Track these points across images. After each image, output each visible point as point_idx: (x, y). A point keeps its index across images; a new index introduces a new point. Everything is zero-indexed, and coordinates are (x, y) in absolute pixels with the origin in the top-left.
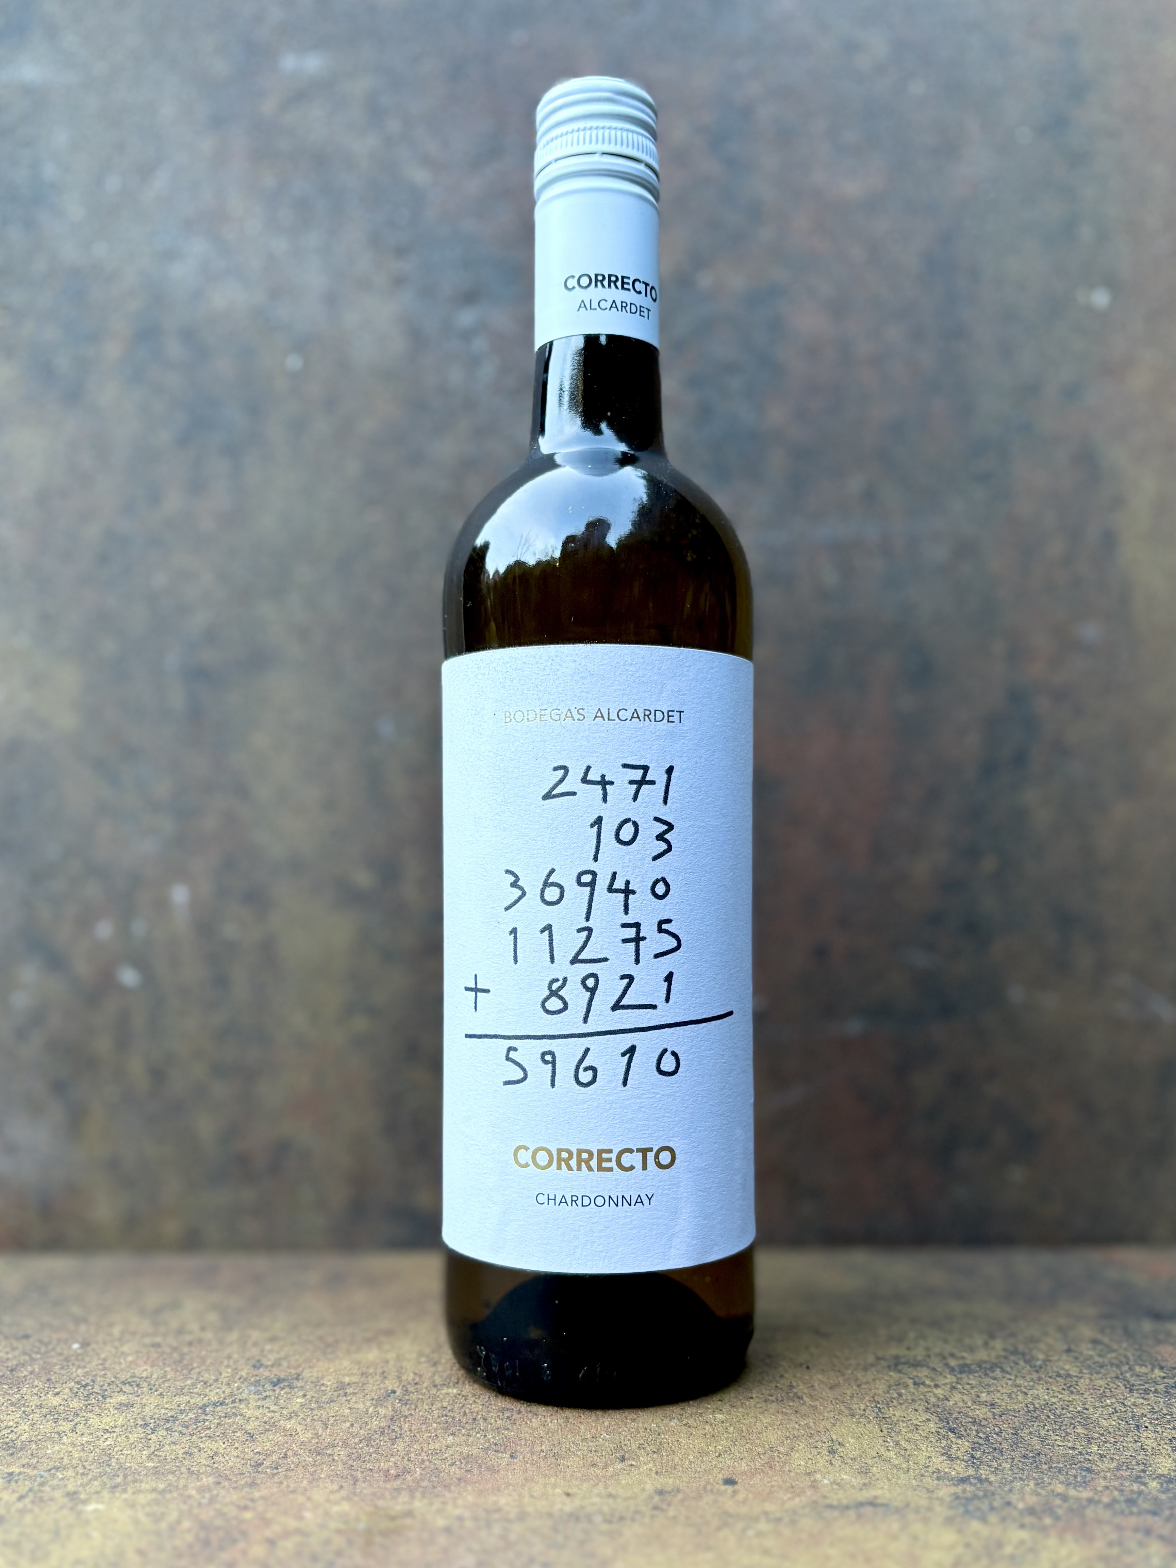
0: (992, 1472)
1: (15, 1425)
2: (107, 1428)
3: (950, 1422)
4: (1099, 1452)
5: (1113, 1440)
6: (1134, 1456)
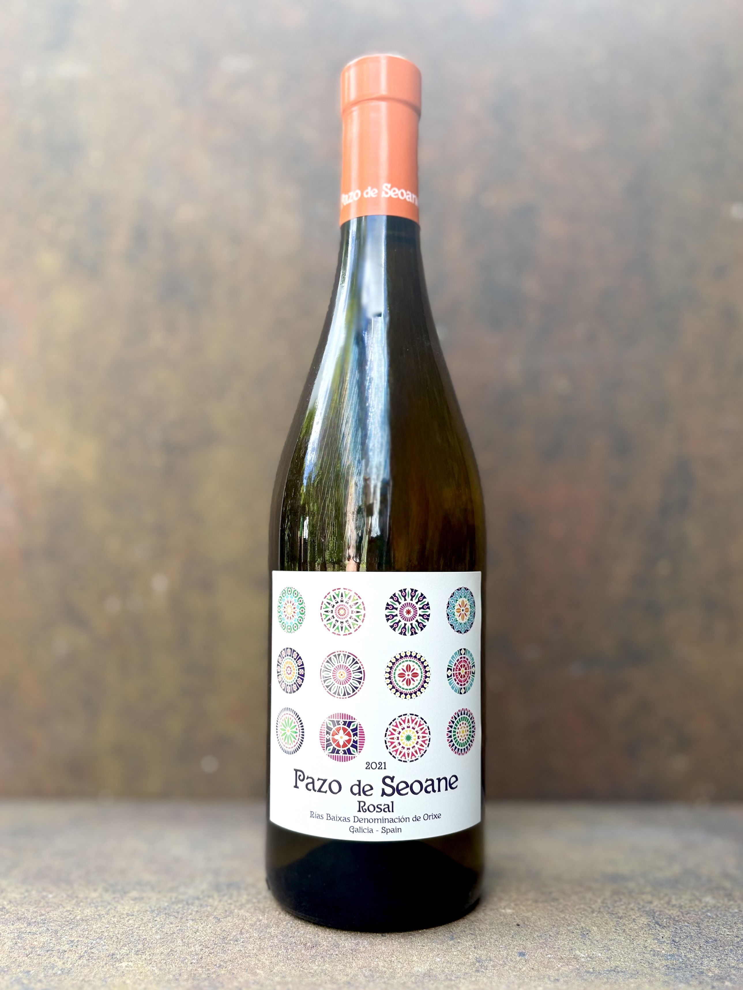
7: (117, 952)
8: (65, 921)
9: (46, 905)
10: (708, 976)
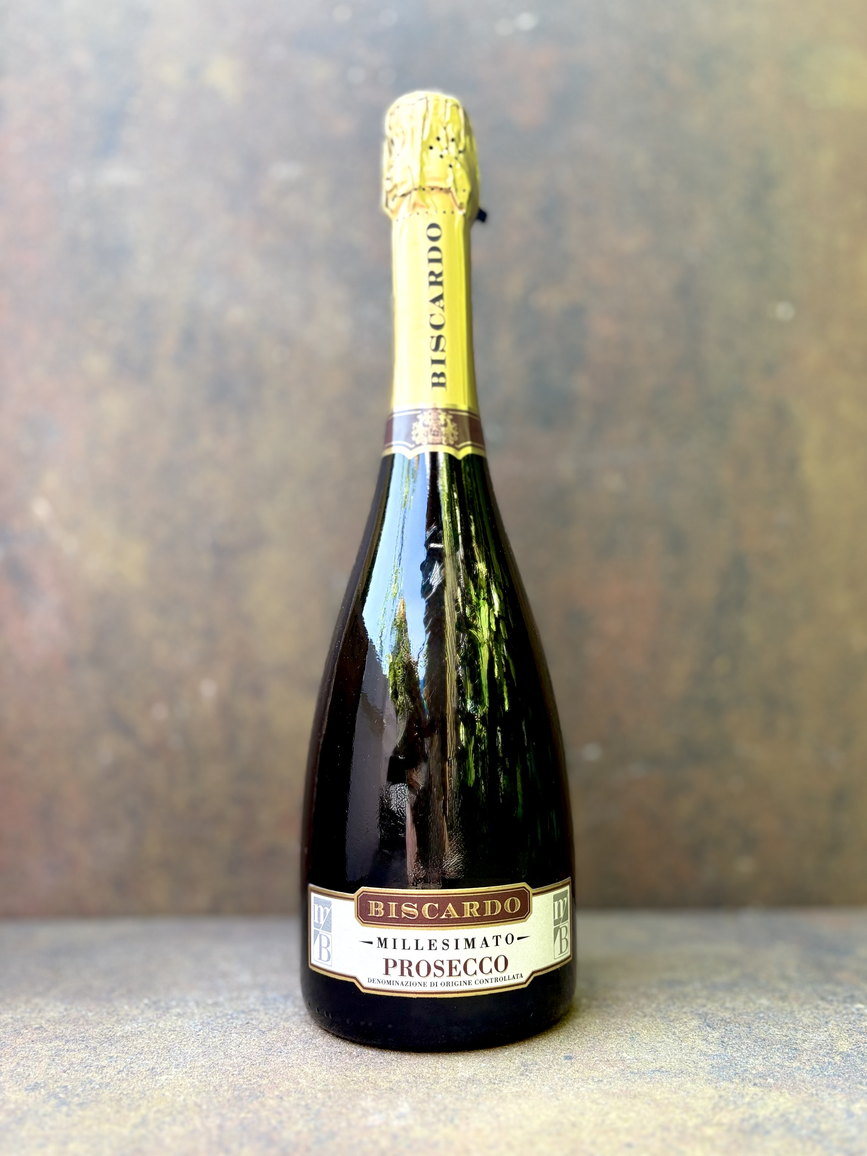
0: (735, 1051)
1: (112, 1027)
2: (171, 1028)
3: (707, 1020)
4: (803, 1038)
5: (811, 1031)
6: (825, 1041)
7: (157, 1066)
8: (105, 1038)
9: (85, 1023)
10: (752, 1073)
